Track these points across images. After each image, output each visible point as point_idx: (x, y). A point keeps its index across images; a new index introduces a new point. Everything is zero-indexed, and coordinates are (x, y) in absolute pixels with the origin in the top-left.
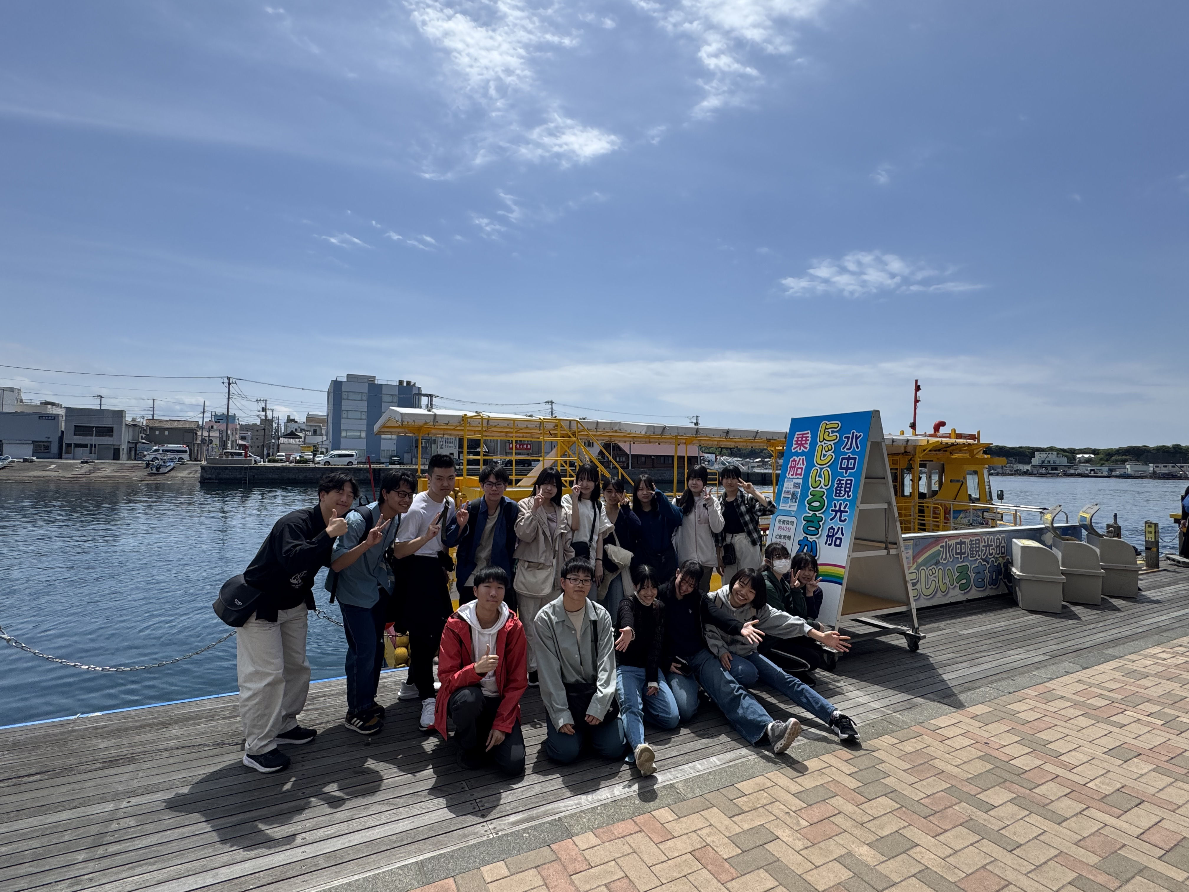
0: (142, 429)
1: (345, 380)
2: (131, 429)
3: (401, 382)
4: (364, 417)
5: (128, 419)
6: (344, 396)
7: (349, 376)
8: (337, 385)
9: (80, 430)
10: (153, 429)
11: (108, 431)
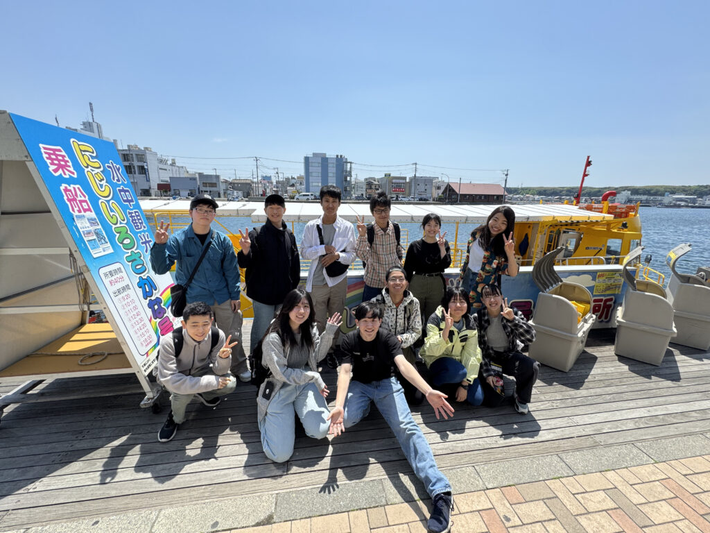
0: (231, 183)
1: (312, 156)
2: (224, 184)
3: (337, 156)
4: (320, 175)
5: (222, 178)
6: (310, 165)
7: (314, 154)
8: (307, 159)
9: (205, 184)
10: (234, 184)
11: (214, 185)
